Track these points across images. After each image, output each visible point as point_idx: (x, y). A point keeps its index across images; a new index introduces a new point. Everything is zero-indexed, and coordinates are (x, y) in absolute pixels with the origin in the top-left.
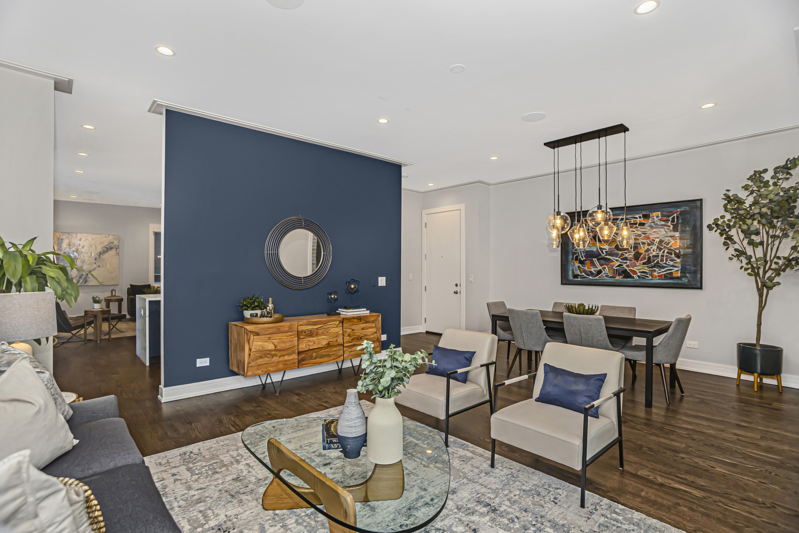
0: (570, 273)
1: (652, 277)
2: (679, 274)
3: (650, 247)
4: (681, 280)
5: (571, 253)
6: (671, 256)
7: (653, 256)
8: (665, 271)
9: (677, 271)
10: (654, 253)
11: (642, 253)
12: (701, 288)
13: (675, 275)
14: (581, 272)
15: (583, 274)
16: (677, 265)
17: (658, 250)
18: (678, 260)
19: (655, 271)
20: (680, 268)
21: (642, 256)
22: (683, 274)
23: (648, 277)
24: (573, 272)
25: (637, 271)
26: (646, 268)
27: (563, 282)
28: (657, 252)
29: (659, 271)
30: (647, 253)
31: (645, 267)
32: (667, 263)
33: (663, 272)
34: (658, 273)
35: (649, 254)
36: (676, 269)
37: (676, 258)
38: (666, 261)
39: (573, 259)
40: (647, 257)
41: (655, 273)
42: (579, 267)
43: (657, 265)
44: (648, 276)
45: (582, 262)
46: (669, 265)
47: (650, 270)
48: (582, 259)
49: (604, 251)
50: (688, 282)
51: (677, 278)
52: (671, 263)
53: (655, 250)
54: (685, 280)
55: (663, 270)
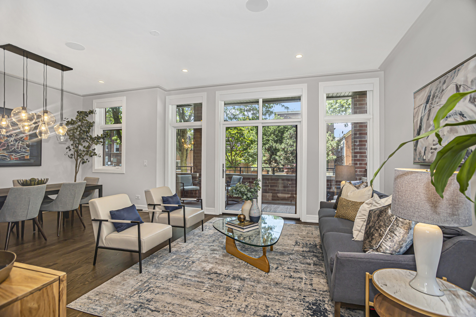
1: (11, 159)
2: (29, 158)
3: (8, 139)
4: (29, 161)
6: (24, 146)
7: (11, 145)
8: (20, 155)
9: (27, 155)
10: (12, 143)
11: (2, 142)
12: (41, 165)
13: (26, 158)
16: (28, 152)
17: (15, 141)
18: (28, 149)
19: (12, 155)
20: (29, 153)
21: (2, 144)
22: (31, 157)
23: (7, 159)
26: (6, 153)
28: (14, 143)
29: (16, 155)
30: (6, 143)
31: (5, 152)
32: (21, 150)
33: (18, 156)
34: (14, 157)
35: (8, 143)
36: (27, 154)
37: (27, 147)
38: (21, 149)
40: (6, 145)
41: (12, 157)
43: (14, 151)
44: (7, 158)
46: (22, 151)
47: (8, 154)
50: (34, 162)
51: (28, 160)
52: (24, 150)
53: (13, 141)
54: (32, 161)
55: (18, 155)
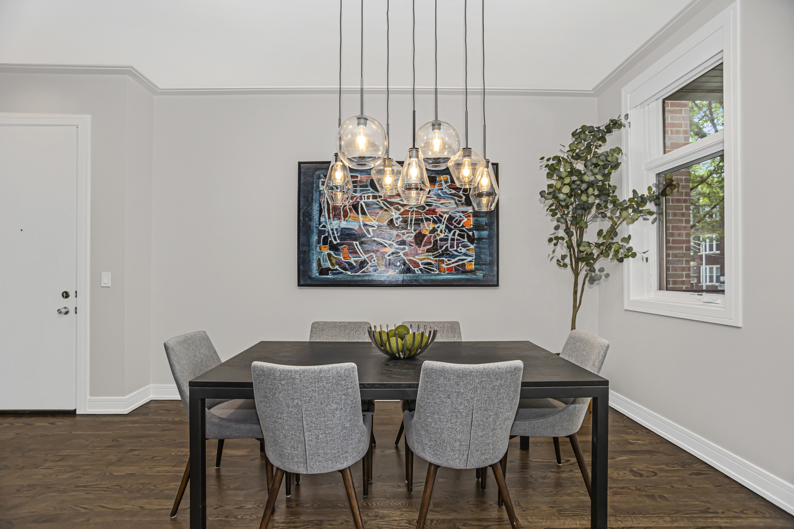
0: (315, 265)
1: (440, 271)
2: (473, 267)
3: (436, 226)
4: (475, 275)
5: (315, 231)
6: (463, 240)
7: (441, 240)
8: (456, 262)
9: (471, 261)
10: (442, 236)
11: (425, 235)
12: (497, 285)
13: (468, 268)
14: (332, 264)
15: (337, 267)
16: (470, 253)
17: (447, 231)
18: (472, 247)
19: (443, 261)
20: (474, 258)
21: (426, 238)
22: (477, 266)
23: (433, 270)
24: (319, 265)
25: (420, 262)
26: (432, 258)
27: (302, 283)
28: (446, 234)
29: (449, 262)
30: (433, 235)
31: (431, 256)
32: (458, 249)
33: (453, 263)
34: (447, 265)
35: (435, 237)
36: (470, 259)
37: (469, 243)
38: (458, 247)
39: (319, 242)
40: (432, 241)
41: (443, 265)
42: (329, 255)
43: (446, 253)
44: (435, 269)
45: (334, 248)
46: (461, 253)
47: (436, 261)
48: (335, 243)
49: (370, 229)
50: (484, 276)
51: (471, 272)
52: (464, 250)
53: (443, 231)
54: (480, 275)
55: (454, 260)
